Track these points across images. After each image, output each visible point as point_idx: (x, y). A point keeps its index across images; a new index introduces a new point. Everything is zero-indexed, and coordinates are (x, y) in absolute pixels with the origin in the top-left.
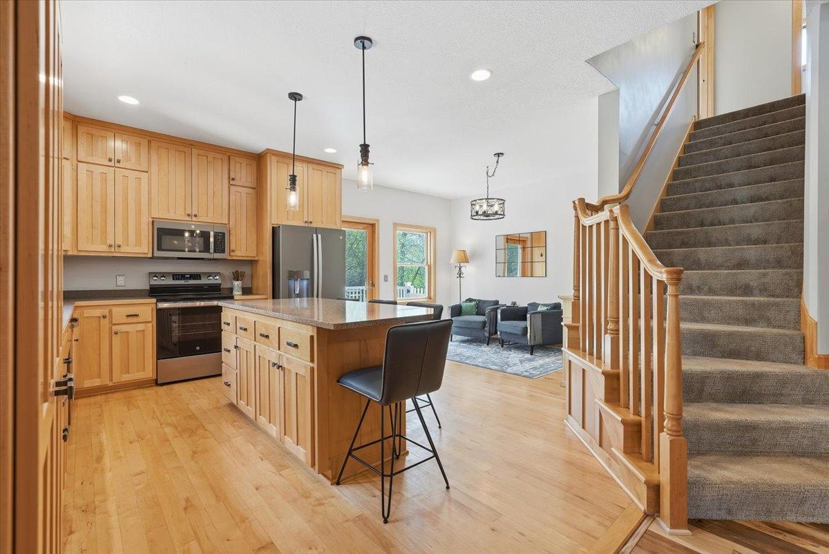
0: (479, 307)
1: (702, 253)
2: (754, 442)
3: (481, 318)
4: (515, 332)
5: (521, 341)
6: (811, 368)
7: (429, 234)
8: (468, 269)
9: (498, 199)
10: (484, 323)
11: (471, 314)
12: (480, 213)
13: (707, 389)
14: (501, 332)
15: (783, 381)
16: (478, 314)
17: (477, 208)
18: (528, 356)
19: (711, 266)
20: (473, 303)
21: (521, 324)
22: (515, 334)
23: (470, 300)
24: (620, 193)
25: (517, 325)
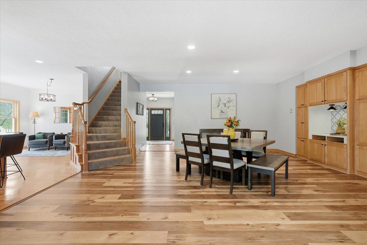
0: (45, 136)
1: (110, 117)
2: (107, 155)
3: (45, 140)
4: (61, 143)
5: (63, 146)
6: (122, 140)
7: (15, 103)
8: (38, 120)
9: (52, 95)
10: (47, 142)
11: (40, 139)
12: (44, 99)
13: (101, 147)
14: (55, 144)
15: (115, 143)
16: (44, 138)
17: (42, 97)
18: (66, 151)
19: (111, 120)
20: (41, 134)
21: (63, 140)
22: (60, 144)
23: (40, 133)
24: (88, 100)
25: (62, 141)
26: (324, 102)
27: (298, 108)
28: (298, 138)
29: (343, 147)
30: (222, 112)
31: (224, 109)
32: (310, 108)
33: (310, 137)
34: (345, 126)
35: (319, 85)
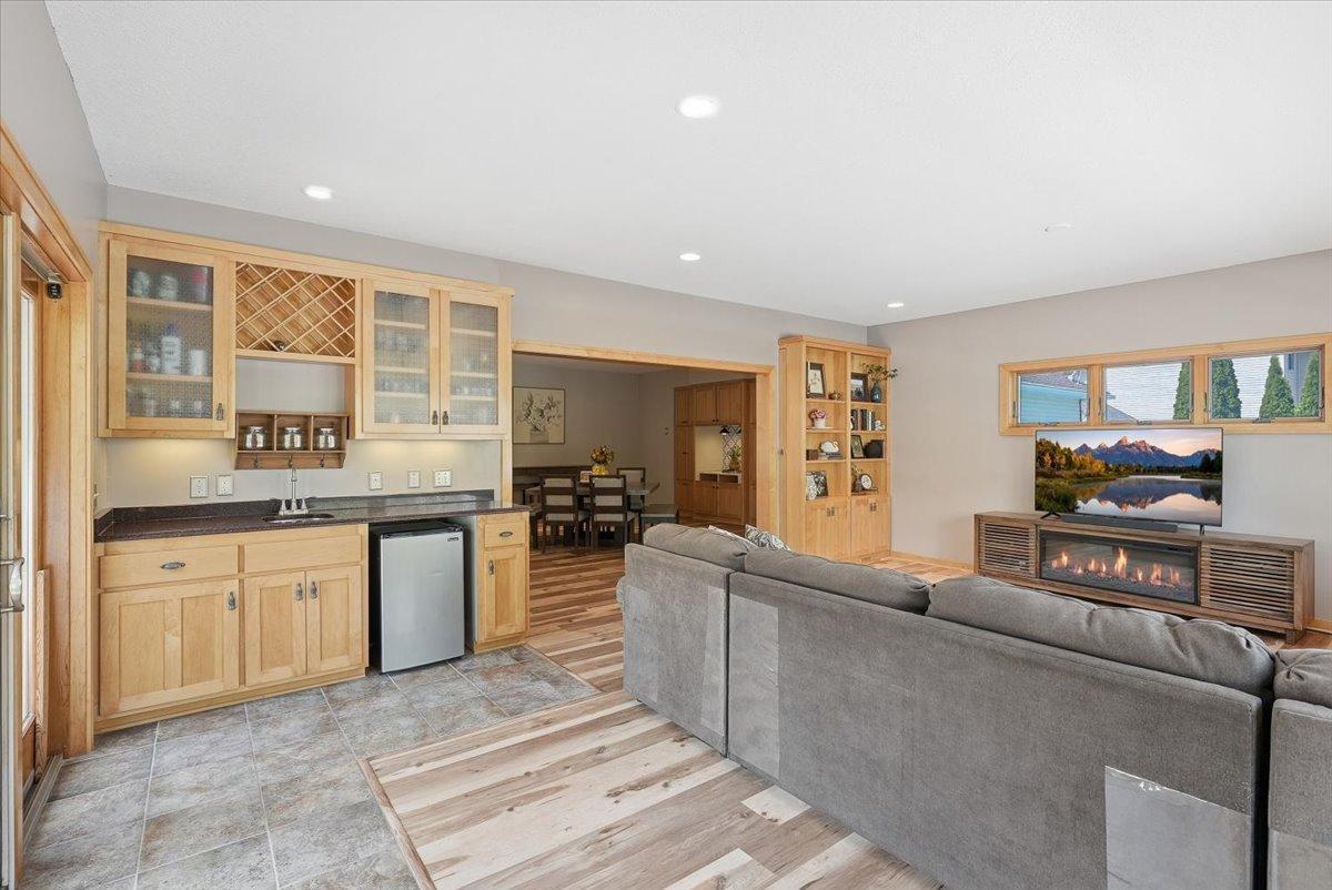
26: (716, 422)
27: (677, 426)
28: (677, 479)
29: (737, 488)
30: (536, 429)
31: (541, 423)
32: (697, 429)
33: (697, 478)
34: (740, 458)
35: (710, 394)
